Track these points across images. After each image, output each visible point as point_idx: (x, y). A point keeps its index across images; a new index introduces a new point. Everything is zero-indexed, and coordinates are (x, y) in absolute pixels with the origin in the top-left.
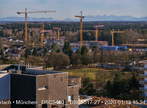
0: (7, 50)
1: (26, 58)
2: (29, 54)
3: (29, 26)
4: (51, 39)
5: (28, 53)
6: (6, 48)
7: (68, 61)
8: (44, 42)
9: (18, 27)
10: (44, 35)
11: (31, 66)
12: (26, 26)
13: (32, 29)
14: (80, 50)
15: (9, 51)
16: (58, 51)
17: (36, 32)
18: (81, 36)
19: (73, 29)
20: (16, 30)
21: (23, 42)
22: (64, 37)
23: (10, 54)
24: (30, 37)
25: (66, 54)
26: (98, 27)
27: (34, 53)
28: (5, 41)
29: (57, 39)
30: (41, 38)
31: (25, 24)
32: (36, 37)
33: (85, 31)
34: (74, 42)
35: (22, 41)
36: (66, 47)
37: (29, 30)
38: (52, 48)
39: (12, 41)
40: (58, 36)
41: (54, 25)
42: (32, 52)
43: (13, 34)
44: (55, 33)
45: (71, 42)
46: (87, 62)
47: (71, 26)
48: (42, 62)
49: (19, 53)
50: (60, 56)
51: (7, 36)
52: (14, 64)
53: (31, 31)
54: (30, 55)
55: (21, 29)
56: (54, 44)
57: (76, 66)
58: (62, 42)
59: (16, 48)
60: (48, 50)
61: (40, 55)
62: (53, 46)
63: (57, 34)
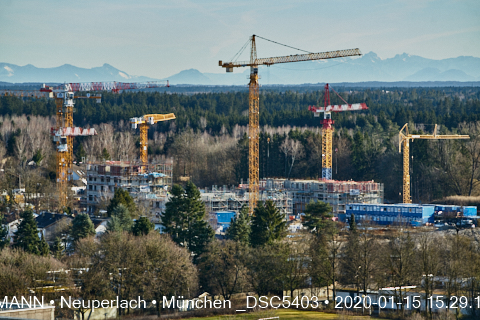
4: (108, 169)
7: (190, 278)
8: (72, 183)
10: (74, 149)
13: (15, 119)
14: (248, 224)
16: (141, 228)
17: (31, 136)
18: (254, 155)
19: (215, 120)
22: (171, 161)
24: (4, 161)
25: (177, 241)
26: (333, 112)
27: (24, 240)
29: (136, 169)
30: (57, 166)
32: (36, 159)
33: (270, 131)
34: (220, 186)
36: (180, 215)
38: (109, 215)
40: (139, 155)
41: (124, 103)
42: (11, 234)
44: (128, 141)
45: (203, 187)
46: (279, 282)
47: (205, 107)
48: (60, 279)
50: (151, 253)
53: (6, 129)
56: (121, 196)
58: (160, 182)
60: (90, 221)
61: (54, 249)
62: (114, 203)
63: (138, 145)
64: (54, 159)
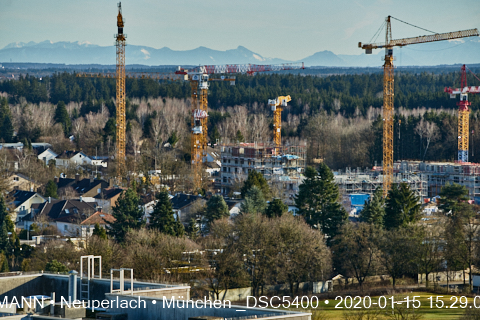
0: (27, 205)
1: (119, 241)
2: (136, 222)
3: (135, 87)
4: (242, 150)
5: (128, 218)
6: (21, 196)
7: (324, 260)
8: (207, 165)
9: (83, 95)
10: (208, 131)
11: (132, 281)
12: (121, 88)
13: (151, 101)
14: (382, 206)
15: (38, 208)
16: (274, 210)
17: (167, 118)
18: (388, 137)
19: (349, 102)
20: (70, 108)
21: (105, 165)
22: (305, 143)
23: (41, 222)
24: (140, 143)
25: (311, 223)
26: (470, 94)
27: (159, 221)
28: (16, 159)
29: (269, 151)
30: (191, 148)
31: (115, 79)
32: (171, 141)
33: (405, 113)
34: (353, 169)
35: (99, 163)
36: (314, 197)
37: (135, 108)
38: (243, 196)
39: (52, 162)
40: (273, 137)
41: (258, 85)
42: (147, 215)
43: (59, 126)
44: (262, 123)
45: (336, 169)
46: (414, 265)
47: (339, 89)
48: (195, 260)
49: (84, 217)
50: (285, 235)
51: (29, 135)
52: (60, 270)
53: (142, 111)
54: (137, 227)
55: (94, 102)
56: (254, 178)
57: (361, 282)
58: (294, 164)
59: (69, 194)
60: (224, 202)
61: (189, 230)
62: (248, 184)
63: (272, 127)
64: (189, 141)
